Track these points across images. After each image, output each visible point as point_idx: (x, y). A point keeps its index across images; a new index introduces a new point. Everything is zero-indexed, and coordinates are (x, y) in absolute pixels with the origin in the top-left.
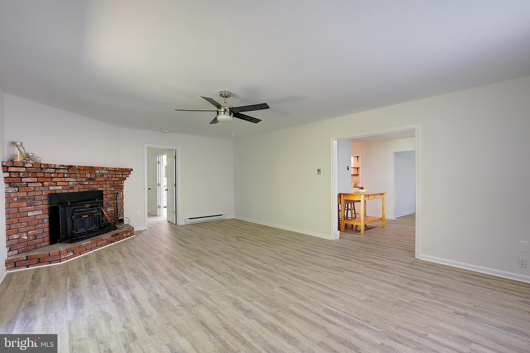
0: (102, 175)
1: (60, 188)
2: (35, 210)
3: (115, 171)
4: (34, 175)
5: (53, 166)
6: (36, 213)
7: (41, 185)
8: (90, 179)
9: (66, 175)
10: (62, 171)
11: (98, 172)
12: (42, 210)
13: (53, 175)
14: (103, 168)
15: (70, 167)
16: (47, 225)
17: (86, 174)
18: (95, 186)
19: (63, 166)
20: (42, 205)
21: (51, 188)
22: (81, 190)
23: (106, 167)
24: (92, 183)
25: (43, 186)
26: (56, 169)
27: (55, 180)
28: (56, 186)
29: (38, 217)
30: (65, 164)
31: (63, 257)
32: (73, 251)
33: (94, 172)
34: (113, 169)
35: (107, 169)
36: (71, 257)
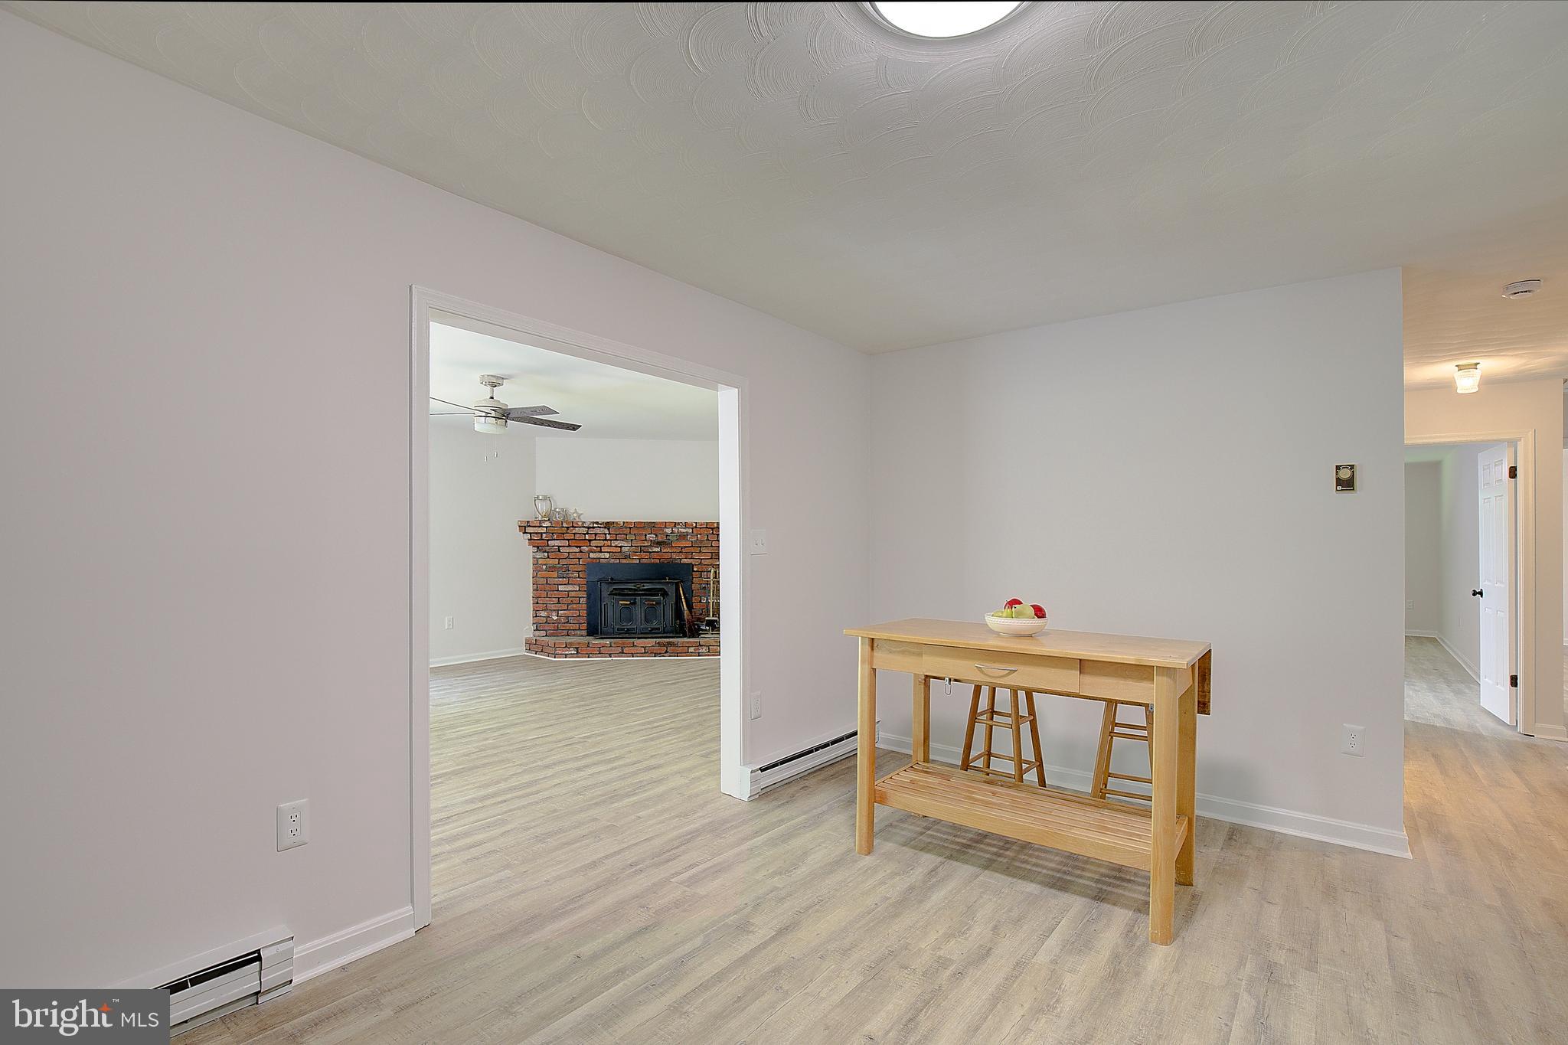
0: (683, 537)
1: (607, 555)
2: (568, 584)
3: (712, 529)
4: (561, 536)
5: (580, 524)
6: (570, 588)
7: (578, 550)
8: (659, 544)
9: (608, 537)
10: (598, 531)
11: (669, 531)
12: (579, 585)
13: (587, 537)
14: (675, 524)
15: (608, 525)
16: (584, 607)
17: (646, 535)
18: (674, 556)
19: (597, 523)
20: (579, 577)
21: (592, 555)
22: (644, 561)
23: (683, 521)
24: (669, 550)
25: (581, 552)
26: (589, 528)
27: (594, 543)
28: (601, 552)
29: (572, 594)
30: (600, 521)
31: (560, 652)
32: (577, 648)
33: (661, 532)
34: (702, 525)
35: (686, 525)
36: (572, 655)
